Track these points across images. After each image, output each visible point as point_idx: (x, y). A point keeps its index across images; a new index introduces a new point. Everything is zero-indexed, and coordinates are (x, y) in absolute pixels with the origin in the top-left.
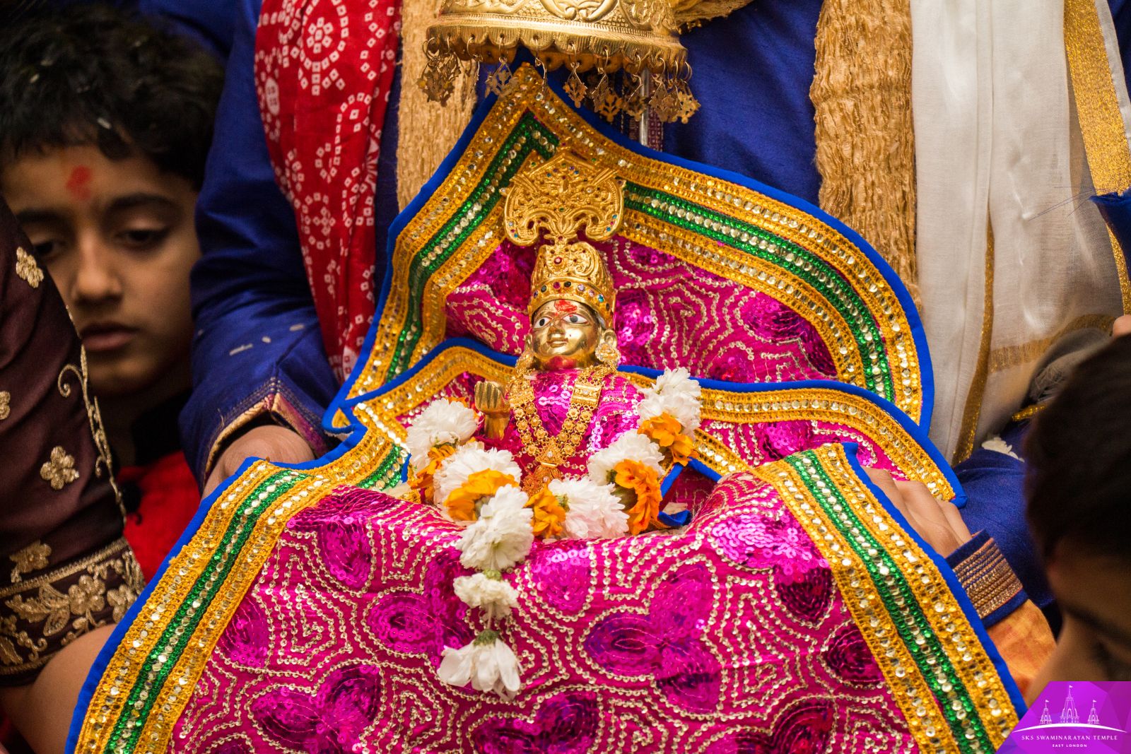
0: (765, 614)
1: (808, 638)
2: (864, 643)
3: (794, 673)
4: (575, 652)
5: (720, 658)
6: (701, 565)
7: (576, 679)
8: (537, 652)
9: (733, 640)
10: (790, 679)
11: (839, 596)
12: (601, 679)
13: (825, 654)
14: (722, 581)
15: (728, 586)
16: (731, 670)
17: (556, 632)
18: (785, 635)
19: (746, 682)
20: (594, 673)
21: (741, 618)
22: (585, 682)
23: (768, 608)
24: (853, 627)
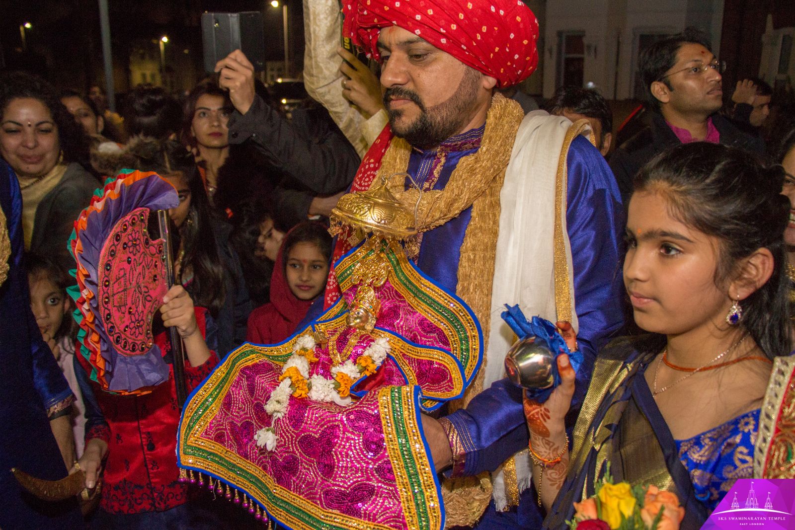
0: (356, 449)
1: (370, 461)
2: (392, 468)
3: (362, 473)
4: (295, 443)
5: (336, 461)
6: (338, 426)
7: (294, 452)
8: (285, 439)
9: (342, 455)
10: (360, 475)
11: (385, 449)
12: (301, 455)
13: (376, 468)
14: (344, 433)
15: (345, 436)
16: (338, 466)
17: (291, 435)
18: (362, 459)
19: (344, 472)
20: (300, 453)
21: (347, 449)
22: (297, 454)
23: (357, 447)
24: (389, 461)
